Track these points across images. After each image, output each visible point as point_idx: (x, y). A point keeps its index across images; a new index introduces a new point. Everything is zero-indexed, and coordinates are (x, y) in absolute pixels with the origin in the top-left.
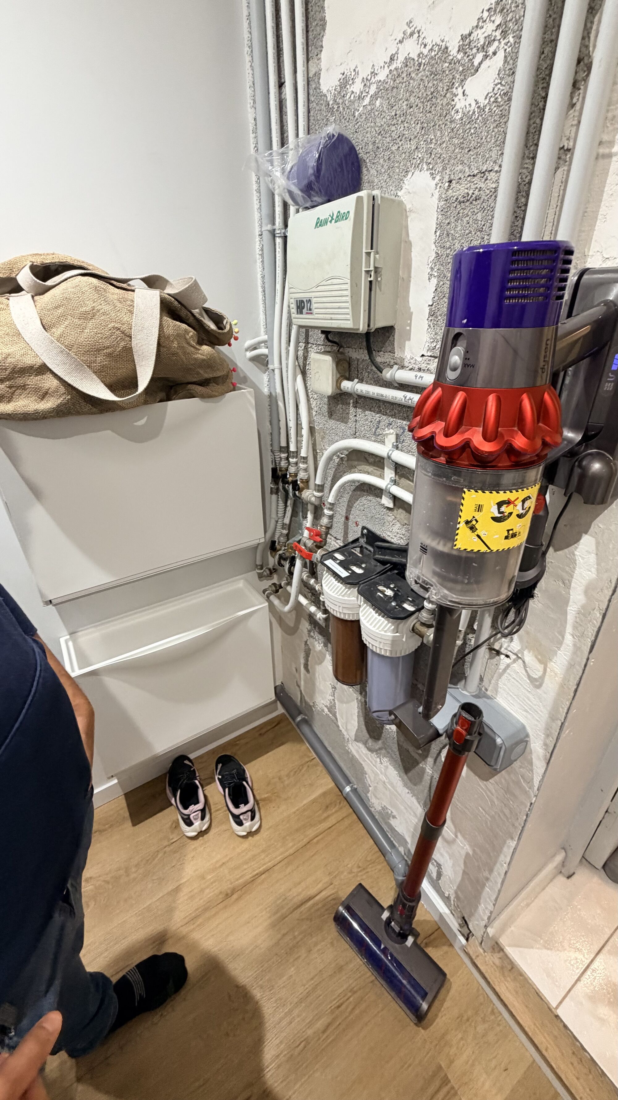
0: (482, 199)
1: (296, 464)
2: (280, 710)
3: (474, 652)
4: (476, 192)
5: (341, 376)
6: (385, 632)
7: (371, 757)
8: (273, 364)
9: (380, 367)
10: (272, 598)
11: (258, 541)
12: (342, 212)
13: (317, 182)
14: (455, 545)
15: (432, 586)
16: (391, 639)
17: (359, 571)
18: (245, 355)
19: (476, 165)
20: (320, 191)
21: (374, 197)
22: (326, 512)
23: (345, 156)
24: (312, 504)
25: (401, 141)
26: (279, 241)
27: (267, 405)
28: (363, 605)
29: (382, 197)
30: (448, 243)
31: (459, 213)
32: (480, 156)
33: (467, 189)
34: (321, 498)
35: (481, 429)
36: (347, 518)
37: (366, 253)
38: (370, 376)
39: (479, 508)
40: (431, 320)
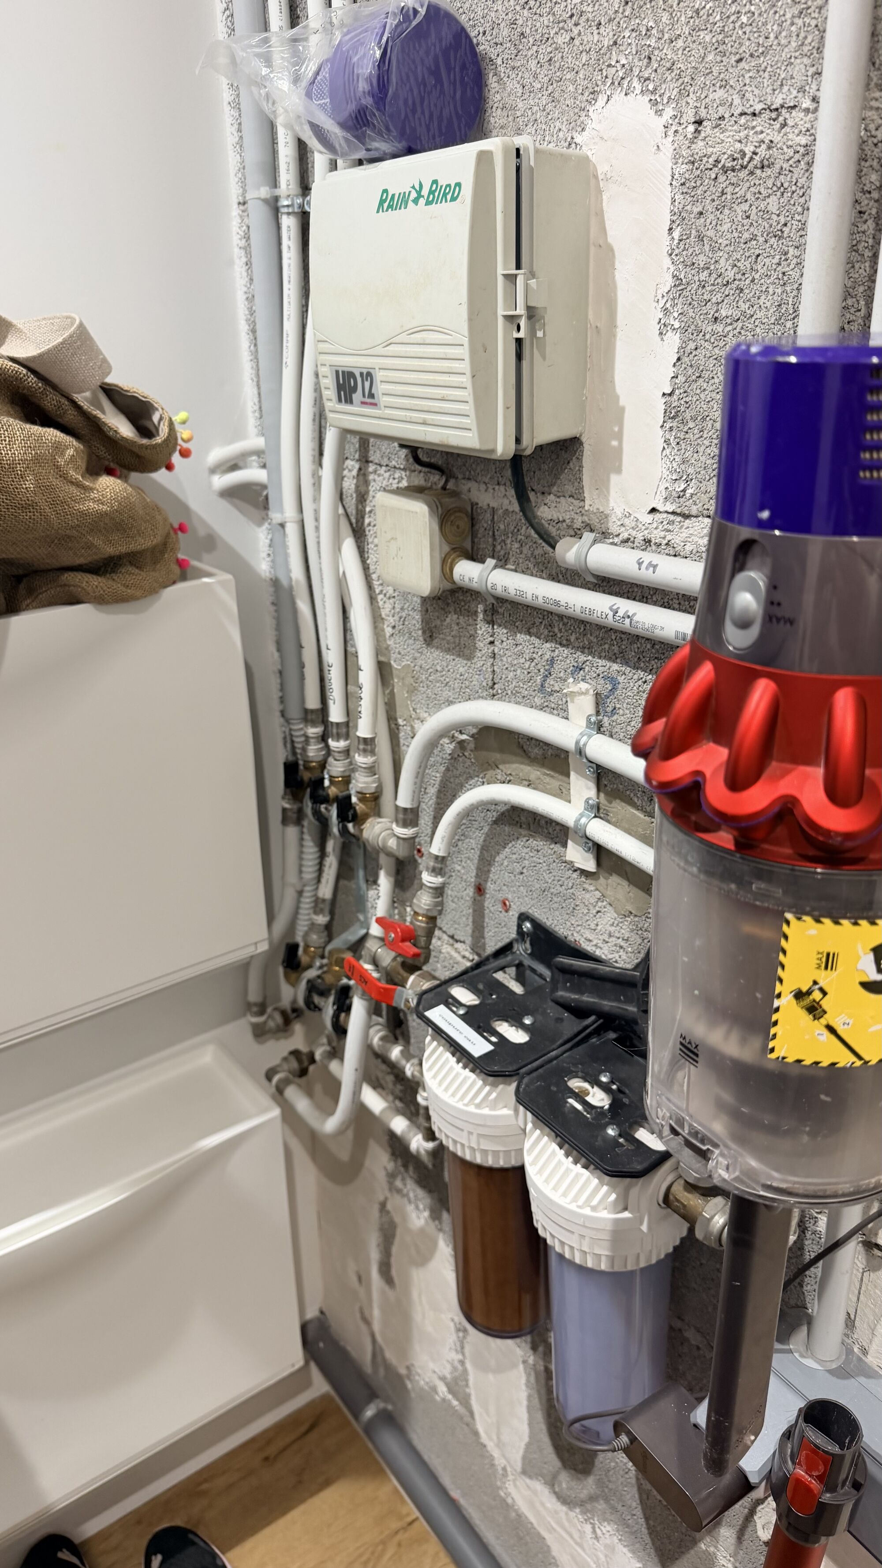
0: (777, 166)
1: (347, 752)
2: (320, 1386)
3: (827, 1258)
4: (762, 151)
5: (453, 549)
6: (594, 1209)
7: (569, 1520)
8: (281, 511)
9: (549, 535)
10: (291, 1092)
11: (252, 949)
12: (443, 182)
13: (378, 109)
14: (772, 1050)
15: (716, 1146)
16: (609, 1227)
17: (517, 1036)
18: (210, 485)
19: (756, 92)
20: (388, 129)
21: (518, 150)
22: (427, 878)
23: (446, 52)
24: (389, 854)
25: (576, 25)
26: (289, 224)
27: (268, 603)
28: (532, 1132)
29: (537, 151)
30: (701, 257)
31: (723, 193)
32: (766, 75)
33: (740, 141)
34: (411, 841)
35: (819, 772)
36: (480, 890)
37: (506, 276)
38: (525, 550)
39: (829, 961)
40: (671, 429)
